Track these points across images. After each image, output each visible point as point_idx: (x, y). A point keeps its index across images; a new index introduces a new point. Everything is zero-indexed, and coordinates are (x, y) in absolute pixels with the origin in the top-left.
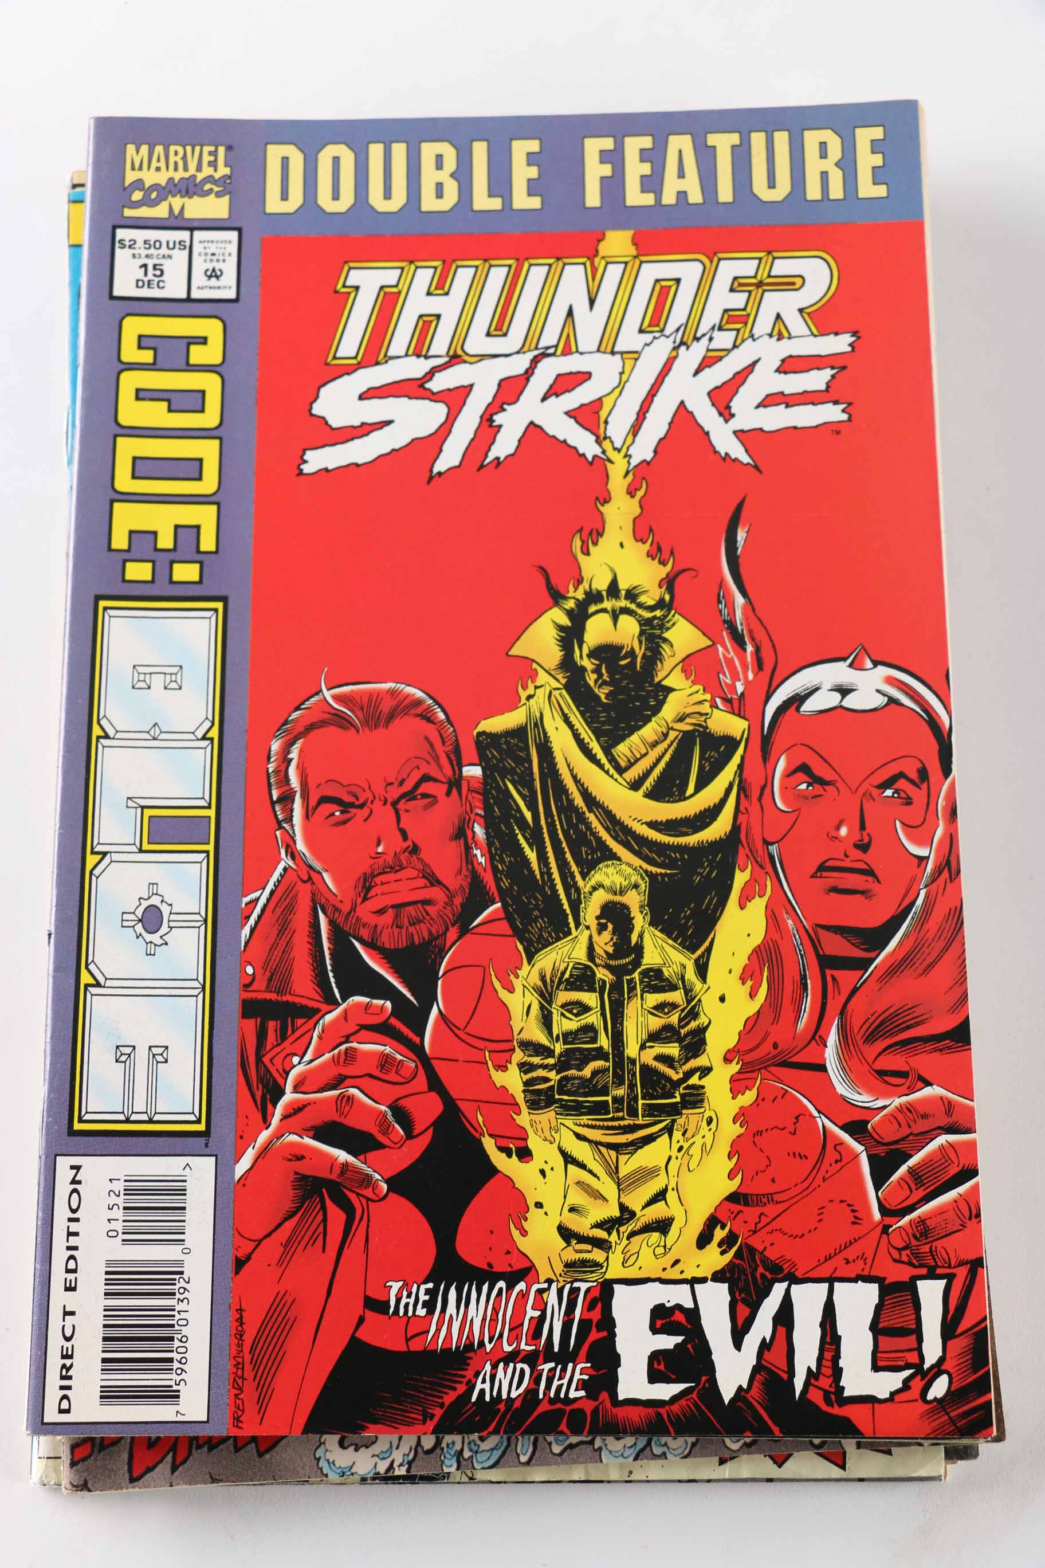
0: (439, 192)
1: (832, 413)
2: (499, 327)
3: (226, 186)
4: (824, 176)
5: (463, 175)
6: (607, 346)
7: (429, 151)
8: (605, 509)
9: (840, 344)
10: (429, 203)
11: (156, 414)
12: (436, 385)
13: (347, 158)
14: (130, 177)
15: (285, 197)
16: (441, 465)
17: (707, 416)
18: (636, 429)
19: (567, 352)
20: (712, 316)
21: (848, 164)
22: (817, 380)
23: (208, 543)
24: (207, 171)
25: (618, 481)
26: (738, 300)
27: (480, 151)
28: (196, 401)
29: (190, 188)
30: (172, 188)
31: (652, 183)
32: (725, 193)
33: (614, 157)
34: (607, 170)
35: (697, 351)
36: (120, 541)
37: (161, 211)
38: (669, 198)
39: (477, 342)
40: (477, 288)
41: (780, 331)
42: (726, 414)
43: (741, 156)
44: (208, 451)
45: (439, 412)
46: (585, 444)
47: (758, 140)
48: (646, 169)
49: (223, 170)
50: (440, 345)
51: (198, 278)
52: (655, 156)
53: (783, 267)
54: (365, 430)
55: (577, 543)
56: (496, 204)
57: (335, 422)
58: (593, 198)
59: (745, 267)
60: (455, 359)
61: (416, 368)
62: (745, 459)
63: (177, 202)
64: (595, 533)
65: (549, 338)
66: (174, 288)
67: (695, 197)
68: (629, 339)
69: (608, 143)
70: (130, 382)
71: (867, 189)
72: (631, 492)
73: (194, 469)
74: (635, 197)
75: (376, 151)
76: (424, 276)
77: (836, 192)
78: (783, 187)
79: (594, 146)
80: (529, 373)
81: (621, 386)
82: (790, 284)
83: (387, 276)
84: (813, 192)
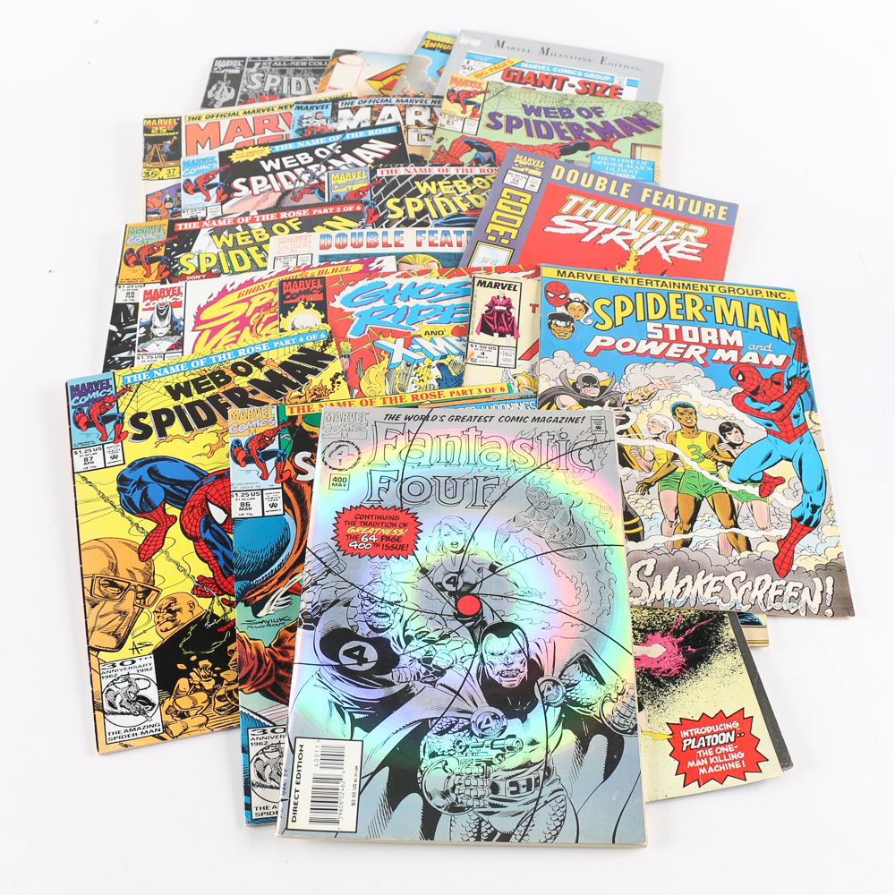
0: (601, 187)
1: (699, 259)
2: (609, 217)
3: (541, 170)
4: (709, 213)
5: (608, 186)
6: (638, 229)
7: (600, 179)
8: (627, 262)
9: (705, 246)
10: (597, 188)
11: (508, 209)
12: (587, 224)
13: (577, 173)
14: (516, 161)
15: (557, 176)
16: (583, 240)
17: (662, 251)
18: (641, 248)
19: (626, 227)
20: (670, 231)
21: (716, 212)
22: (696, 251)
23: (513, 237)
24: (537, 165)
25: (633, 256)
26: (678, 230)
27: (614, 183)
28: (520, 209)
29: (531, 167)
30: (527, 166)
31: (661, 202)
32: (680, 208)
33: (652, 195)
34: (649, 196)
35: (663, 237)
36: (488, 231)
37: (522, 170)
38: (664, 205)
39: (601, 219)
40: (604, 209)
41: (687, 239)
42: (667, 252)
43: (687, 204)
44: (520, 220)
45: (587, 230)
46: (626, 247)
47: (692, 202)
48: (660, 198)
49: (542, 166)
50: (591, 217)
51: (528, 185)
52: (663, 197)
53: (692, 227)
54: (564, 227)
55: (617, 266)
56: (616, 194)
57: (556, 223)
58: (643, 200)
59: (682, 224)
60: (594, 220)
61: (584, 219)
62: (670, 261)
63: (527, 169)
64: (624, 265)
65: (622, 223)
66: (521, 185)
67: (672, 207)
68: (645, 229)
69: (651, 191)
70: (501, 201)
71: (720, 217)
72: (636, 260)
73: (515, 222)
74: (654, 202)
75: (585, 175)
76: (591, 202)
77: (712, 216)
78: (697, 211)
79: (646, 190)
80: (614, 229)
81: (639, 238)
82: (693, 231)
83: (581, 199)
84: (705, 215)
